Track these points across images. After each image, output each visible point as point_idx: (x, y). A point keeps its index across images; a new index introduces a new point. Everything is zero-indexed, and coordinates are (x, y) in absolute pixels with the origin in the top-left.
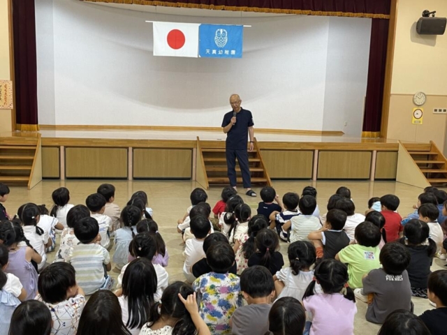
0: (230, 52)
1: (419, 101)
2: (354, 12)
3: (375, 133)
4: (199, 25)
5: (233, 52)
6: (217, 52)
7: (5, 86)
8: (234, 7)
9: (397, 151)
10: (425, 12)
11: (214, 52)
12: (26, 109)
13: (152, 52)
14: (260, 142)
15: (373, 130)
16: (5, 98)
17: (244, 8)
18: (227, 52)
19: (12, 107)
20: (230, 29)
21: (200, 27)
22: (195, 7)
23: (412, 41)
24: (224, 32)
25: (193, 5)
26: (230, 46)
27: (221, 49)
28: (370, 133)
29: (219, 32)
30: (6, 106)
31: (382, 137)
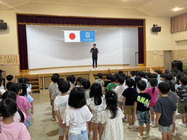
0: (91, 40)
1: (155, 53)
2: (132, 26)
3: (142, 64)
4: (80, 31)
5: (92, 40)
6: (87, 40)
7: (16, 57)
8: (95, 25)
9: (149, 70)
10: (154, 25)
11: (86, 40)
12: (24, 64)
13: (64, 41)
14: (111, 70)
15: (142, 63)
16: (17, 61)
17: (98, 26)
18: (90, 40)
19: (19, 64)
20: (90, 32)
21: (80, 32)
22: (82, 26)
23: (151, 34)
24: (88, 33)
25: (81, 25)
26: (91, 38)
27: (88, 39)
28: (141, 64)
29: (87, 33)
30: (17, 64)
31: (145, 65)
